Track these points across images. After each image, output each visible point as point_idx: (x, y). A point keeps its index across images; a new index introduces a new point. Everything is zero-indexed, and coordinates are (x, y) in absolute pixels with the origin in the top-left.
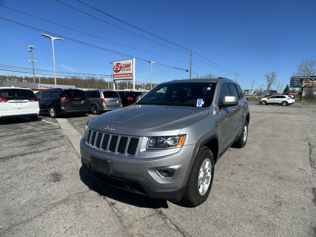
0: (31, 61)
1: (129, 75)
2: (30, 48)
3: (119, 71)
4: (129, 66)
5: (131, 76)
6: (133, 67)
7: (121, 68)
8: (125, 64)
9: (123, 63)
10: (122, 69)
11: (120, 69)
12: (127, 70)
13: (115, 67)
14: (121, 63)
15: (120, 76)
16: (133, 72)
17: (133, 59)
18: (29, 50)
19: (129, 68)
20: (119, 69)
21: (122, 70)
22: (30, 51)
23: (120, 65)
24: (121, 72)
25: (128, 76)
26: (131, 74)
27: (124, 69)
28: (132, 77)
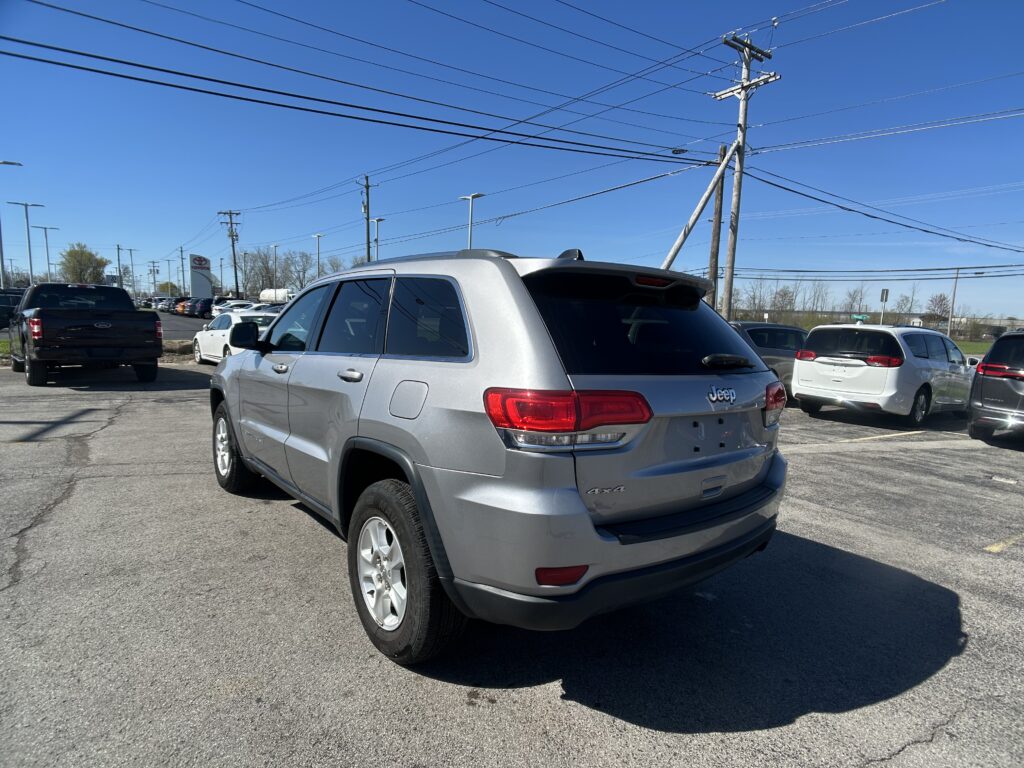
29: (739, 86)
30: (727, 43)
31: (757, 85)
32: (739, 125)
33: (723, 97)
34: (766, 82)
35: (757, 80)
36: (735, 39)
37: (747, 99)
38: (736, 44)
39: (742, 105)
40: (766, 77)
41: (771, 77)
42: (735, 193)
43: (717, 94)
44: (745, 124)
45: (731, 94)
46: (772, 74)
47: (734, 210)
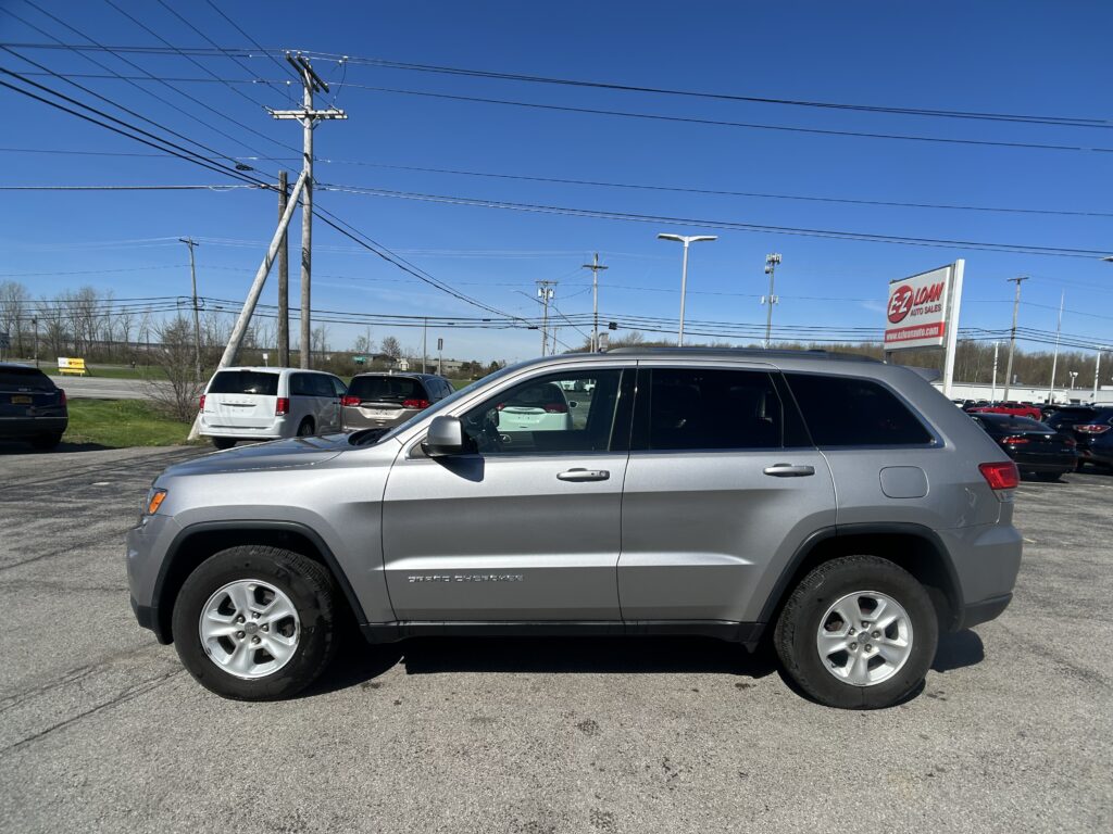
0: (767, 299)
1: (934, 331)
2: (769, 262)
3: (905, 314)
4: (934, 293)
5: (938, 335)
6: (950, 296)
7: (908, 306)
8: (925, 289)
9: (918, 283)
10: (913, 308)
11: (905, 309)
12: (929, 310)
13: (894, 303)
14: (911, 287)
15: (905, 335)
16: (948, 317)
17: (953, 266)
18: (767, 268)
19: (936, 302)
20: (903, 310)
21: (912, 314)
22: (767, 272)
23: (908, 294)
24: (908, 322)
25: (929, 337)
26: (938, 325)
27: (919, 306)
28: (941, 338)
29: (304, 112)
30: (290, 60)
31: (322, 116)
32: (306, 155)
33: (281, 117)
34: (332, 117)
35: (323, 112)
36: (301, 60)
37: (312, 128)
38: (298, 65)
39: (307, 133)
40: (335, 112)
41: (339, 114)
42: (305, 228)
43: (276, 112)
44: (312, 155)
45: (293, 117)
46: (341, 112)
47: (304, 244)
